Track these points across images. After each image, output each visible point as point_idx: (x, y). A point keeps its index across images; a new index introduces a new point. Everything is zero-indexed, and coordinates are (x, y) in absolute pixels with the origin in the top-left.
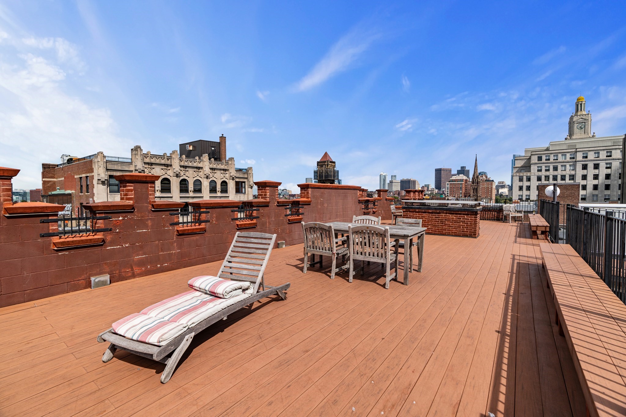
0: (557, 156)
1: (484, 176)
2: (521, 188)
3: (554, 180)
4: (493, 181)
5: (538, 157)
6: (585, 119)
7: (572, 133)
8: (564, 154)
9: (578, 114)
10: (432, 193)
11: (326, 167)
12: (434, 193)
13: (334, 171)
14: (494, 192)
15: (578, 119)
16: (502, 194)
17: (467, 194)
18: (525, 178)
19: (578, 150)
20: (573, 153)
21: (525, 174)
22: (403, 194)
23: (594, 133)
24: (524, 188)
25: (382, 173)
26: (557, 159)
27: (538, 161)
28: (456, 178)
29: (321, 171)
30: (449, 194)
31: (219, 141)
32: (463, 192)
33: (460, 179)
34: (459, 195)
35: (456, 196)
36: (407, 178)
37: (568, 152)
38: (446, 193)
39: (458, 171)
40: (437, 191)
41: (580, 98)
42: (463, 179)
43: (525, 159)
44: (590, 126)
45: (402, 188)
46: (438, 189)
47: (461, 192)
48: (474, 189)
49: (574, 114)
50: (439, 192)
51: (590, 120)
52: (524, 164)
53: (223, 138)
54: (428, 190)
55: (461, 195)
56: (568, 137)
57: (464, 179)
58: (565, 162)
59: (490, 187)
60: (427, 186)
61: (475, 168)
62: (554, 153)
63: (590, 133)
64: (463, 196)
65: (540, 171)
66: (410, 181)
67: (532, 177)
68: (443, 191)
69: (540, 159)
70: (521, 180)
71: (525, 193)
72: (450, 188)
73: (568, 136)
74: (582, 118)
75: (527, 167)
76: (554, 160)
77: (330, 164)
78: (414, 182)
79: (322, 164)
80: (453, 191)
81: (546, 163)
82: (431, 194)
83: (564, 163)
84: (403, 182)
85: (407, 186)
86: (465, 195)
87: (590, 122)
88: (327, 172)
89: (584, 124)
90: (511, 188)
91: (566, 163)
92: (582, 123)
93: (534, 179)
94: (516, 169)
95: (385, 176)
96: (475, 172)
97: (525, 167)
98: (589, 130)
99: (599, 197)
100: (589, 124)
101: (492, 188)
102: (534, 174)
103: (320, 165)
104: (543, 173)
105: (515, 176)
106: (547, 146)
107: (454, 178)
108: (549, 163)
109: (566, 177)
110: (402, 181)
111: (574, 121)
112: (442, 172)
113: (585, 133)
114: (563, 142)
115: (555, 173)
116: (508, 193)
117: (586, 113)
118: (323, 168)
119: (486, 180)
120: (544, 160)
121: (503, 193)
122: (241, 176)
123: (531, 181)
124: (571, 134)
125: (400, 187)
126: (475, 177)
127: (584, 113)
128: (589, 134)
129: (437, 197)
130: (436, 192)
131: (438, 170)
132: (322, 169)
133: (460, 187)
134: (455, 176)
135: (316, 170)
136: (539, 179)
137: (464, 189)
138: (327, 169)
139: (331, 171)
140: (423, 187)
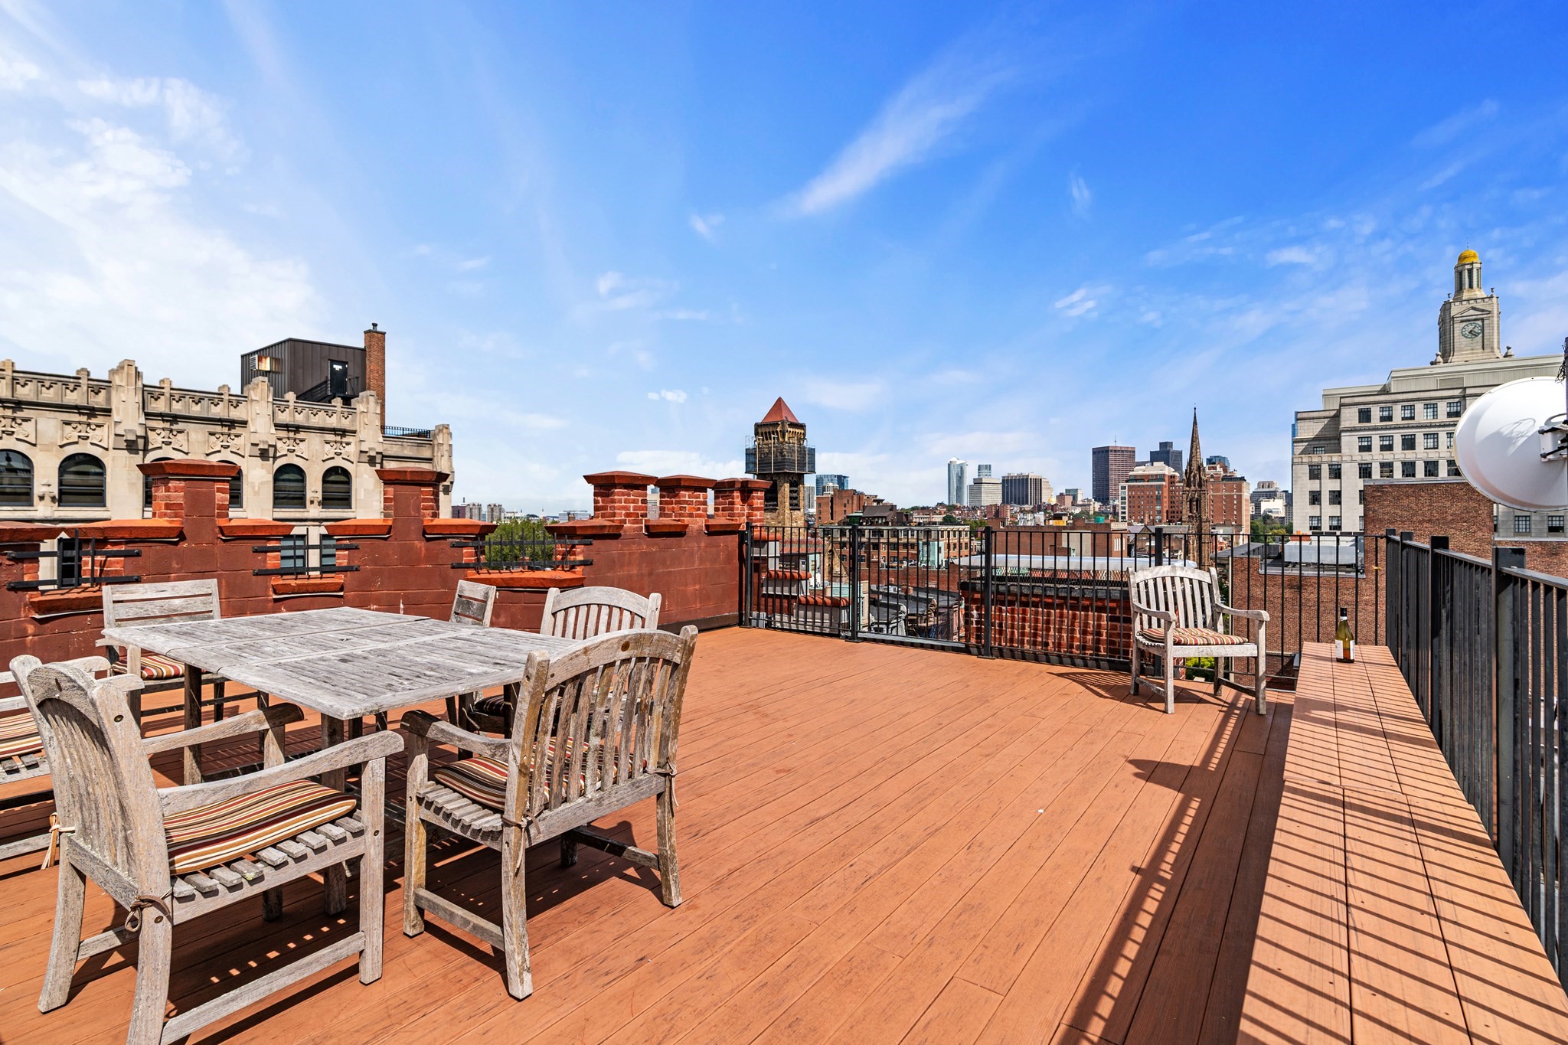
0: (1412, 408)
1: (1218, 466)
2: (1315, 498)
3: (1407, 476)
4: (1242, 479)
5: (1361, 412)
6: (1483, 311)
7: (1448, 348)
8: (1431, 405)
9: (1464, 298)
10: (1086, 513)
11: (778, 439)
12: (1091, 513)
13: (802, 450)
14: (1248, 509)
15: (1464, 311)
16: (1270, 514)
17: (1176, 515)
18: (1325, 470)
19: (1469, 391)
20: (1457, 400)
21: (1326, 457)
22: (1009, 513)
23: (1509, 348)
24: (1325, 498)
25: (954, 459)
26: (1412, 418)
27: (1360, 422)
28: (1146, 473)
29: (766, 450)
30: (1127, 515)
31: (362, 345)
32: (1165, 510)
33: (1157, 475)
34: (1154, 516)
35: (1147, 520)
36: (1019, 473)
37: (1442, 398)
38: (1121, 511)
39: (1151, 453)
40: (1097, 505)
41: (1467, 254)
42: (1164, 475)
43: (1325, 418)
44: (1496, 328)
45: (1007, 497)
46: (1102, 502)
47: (1158, 508)
48: (1191, 501)
49: (1452, 296)
50: (1104, 509)
51: (1495, 312)
52: (1321, 431)
53: (375, 336)
54: (1074, 504)
55: (1158, 517)
56: (1440, 359)
57: (1167, 473)
58: (1436, 426)
59: (1235, 497)
60: (1073, 493)
61: (1192, 444)
62: (1403, 401)
63: (1499, 348)
64: (1165, 520)
65: (1367, 448)
66: (1027, 479)
67: (1345, 468)
68: (1114, 507)
69: (1365, 416)
70: (1315, 473)
71: (1328, 510)
72: (1129, 497)
73: (1437, 355)
74: (1474, 308)
75: (1330, 439)
76: (1403, 419)
77: (789, 429)
78: (1038, 482)
79: (767, 430)
80: (1136, 506)
81: (1382, 429)
82: (1083, 513)
83: (1431, 426)
84: (1008, 483)
85: (1019, 494)
86: (1170, 517)
87: (1495, 319)
88: (781, 453)
89: (1480, 323)
90: (1289, 498)
91: (1436, 429)
92: (1475, 320)
93: (1350, 472)
94: (1302, 444)
95: (961, 468)
96: (1194, 454)
97: (1325, 439)
98: (1496, 341)
99: (1532, 522)
100: (1493, 323)
101: (1240, 497)
102: (1349, 458)
103: (762, 433)
104: (1376, 457)
105: (1298, 464)
106: (1384, 382)
107: (1141, 473)
108: (1391, 429)
109: (1440, 467)
110: (1007, 480)
111: (1452, 315)
112: (1111, 456)
113: (1483, 348)
114: (1427, 372)
115: (1409, 456)
116: (1284, 512)
117: (1483, 293)
118: (769, 441)
119: (1225, 478)
120: (1375, 421)
121: (1271, 512)
122: (407, 453)
123: (1343, 477)
124: (1446, 351)
125: (1000, 497)
126: (1194, 467)
127: (1479, 293)
128: (1496, 350)
130: (1097, 510)
131: (1099, 452)
132: (767, 444)
133: (1157, 496)
134: (1143, 467)
135: (751, 446)
136: (1365, 471)
137: (1166, 501)
138: (782, 443)
139: (794, 451)
140: (1061, 497)
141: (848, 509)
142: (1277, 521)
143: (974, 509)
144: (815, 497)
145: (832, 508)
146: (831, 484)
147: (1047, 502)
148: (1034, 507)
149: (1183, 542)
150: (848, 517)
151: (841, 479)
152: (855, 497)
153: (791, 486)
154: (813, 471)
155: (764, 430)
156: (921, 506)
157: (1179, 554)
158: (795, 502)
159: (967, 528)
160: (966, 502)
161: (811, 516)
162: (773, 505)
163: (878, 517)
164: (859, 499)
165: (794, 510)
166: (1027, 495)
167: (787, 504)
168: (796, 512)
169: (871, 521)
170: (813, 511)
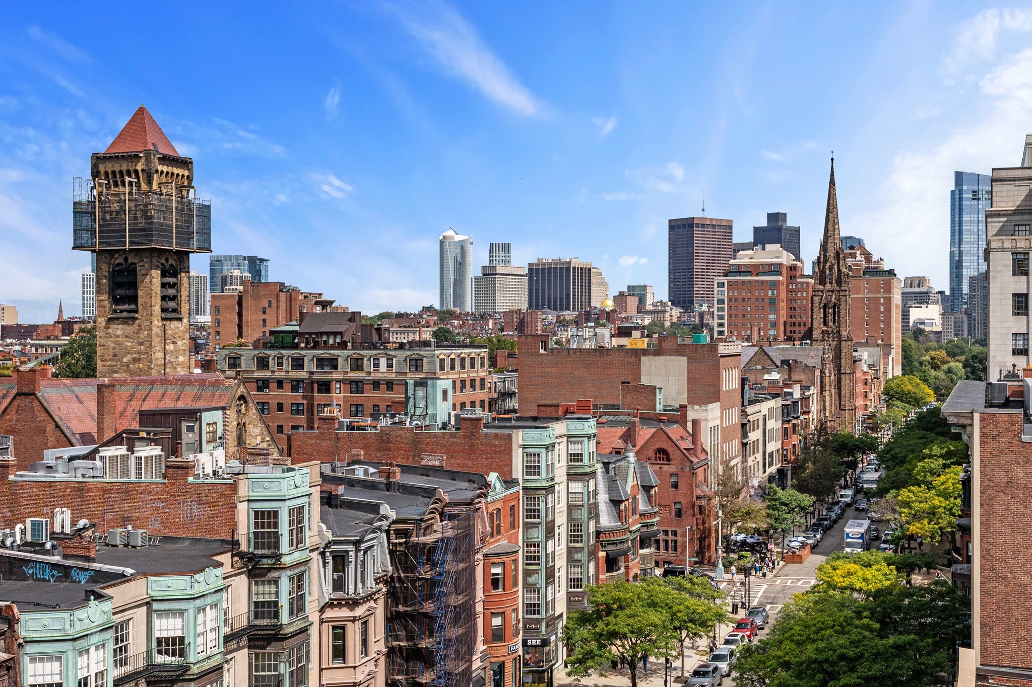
1: (859, 254)
2: (1020, 305)
4: (891, 273)
10: (657, 325)
11: (138, 185)
12: (667, 324)
13: (185, 208)
14: (895, 322)
16: (922, 327)
22: (540, 326)
25: (450, 233)
28: (754, 261)
29: (116, 206)
30: (725, 329)
32: (782, 320)
33: (770, 265)
34: (766, 331)
36: (556, 258)
38: (716, 321)
39: (756, 230)
40: (676, 312)
42: (780, 265)
45: (537, 299)
46: (683, 307)
47: (772, 317)
48: (826, 308)
50: (685, 318)
52: (1025, 200)
54: (641, 310)
55: (772, 333)
57: (785, 262)
59: (882, 301)
60: (639, 293)
61: (827, 216)
64: (782, 337)
66: (568, 269)
68: (702, 316)
70: (1020, 265)
72: (730, 300)
77: (160, 168)
78: (586, 273)
79: (117, 168)
80: (740, 314)
82: (655, 325)
84: (537, 274)
85: (555, 294)
86: (788, 333)
88: (145, 212)
94: (996, 219)
95: (462, 248)
96: (831, 232)
101: (888, 301)
103: (106, 173)
107: (746, 261)
110: (537, 269)
112: (697, 233)
116: (943, 325)
118: (121, 188)
119: (867, 271)
121: (923, 323)
125: (526, 298)
126: (831, 253)
129: (679, 341)
130: (675, 320)
131: (679, 226)
132: (117, 195)
133: (770, 298)
134: (750, 252)
135: (84, 196)
137: (783, 305)
138: (146, 193)
139: (169, 209)
140: (620, 298)
141: (270, 317)
142: (932, 336)
143: (483, 317)
144: (208, 295)
145: (240, 315)
146: (237, 273)
147: (599, 306)
148: (580, 315)
149: (818, 373)
150: (272, 333)
151: (255, 264)
152: (283, 296)
153: (163, 275)
154: (206, 248)
155: (109, 167)
156: (396, 312)
157: (811, 392)
158: (172, 304)
159: (484, 352)
160: (469, 306)
161: (202, 328)
162: (129, 311)
163: (328, 334)
164: (290, 299)
165: (170, 319)
166: (568, 295)
167: (157, 309)
168: (174, 324)
169: (315, 340)
170: (205, 319)
